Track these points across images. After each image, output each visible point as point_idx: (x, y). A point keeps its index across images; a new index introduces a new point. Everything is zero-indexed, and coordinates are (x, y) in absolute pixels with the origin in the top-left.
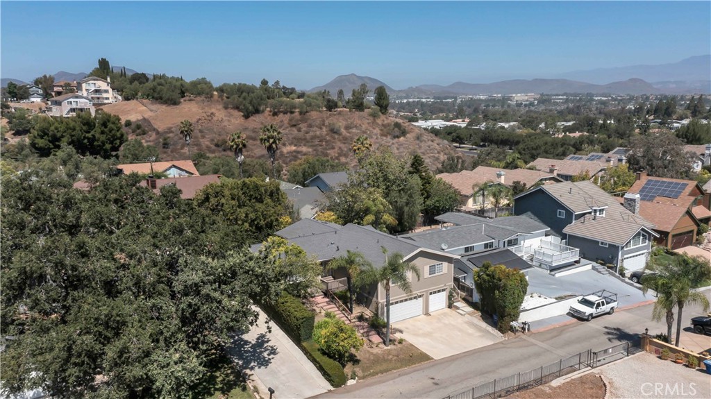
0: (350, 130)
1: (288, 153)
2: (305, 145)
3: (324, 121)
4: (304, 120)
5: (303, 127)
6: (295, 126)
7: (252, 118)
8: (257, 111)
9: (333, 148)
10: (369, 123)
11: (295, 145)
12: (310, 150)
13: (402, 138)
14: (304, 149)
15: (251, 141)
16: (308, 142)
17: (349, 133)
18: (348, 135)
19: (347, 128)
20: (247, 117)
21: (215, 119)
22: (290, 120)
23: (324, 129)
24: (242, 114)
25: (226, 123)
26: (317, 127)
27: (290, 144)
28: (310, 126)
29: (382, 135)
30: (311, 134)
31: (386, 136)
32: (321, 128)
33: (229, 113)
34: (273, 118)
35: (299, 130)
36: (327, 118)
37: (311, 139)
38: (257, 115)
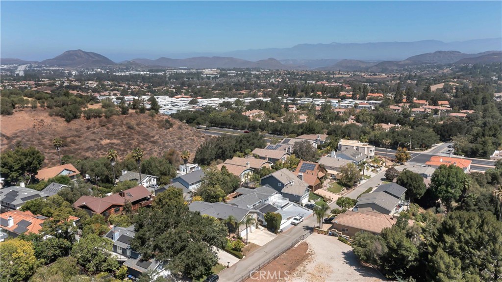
0: (140, 126)
1: (106, 145)
2: (115, 139)
3: (122, 121)
4: (109, 122)
5: (110, 126)
6: (104, 126)
7: (72, 122)
8: (75, 117)
9: (133, 139)
10: (150, 121)
11: (109, 139)
12: (119, 141)
13: (171, 129)
14: (115, 141)
15: (77, 138)
16: (116, 136)
17: (140, 128)
18: (139, 129)
19: (138, 125)
20: (68, 121)
21: (45, 124)
22: (100, 122)
23: (124, 127)
24: (64, 119)
25: (54, 127)
26: (119, 125)
27: (105, 138)
28: (114, 125)
29: (159, 128)
30: (116, 130)
31: (161, 128)
32: (122, 126)
33: (54, 119)
34: (88, 121)
35: (108, 128)
36: (124, 119)
37: (118, 134)
38: (76, 120)
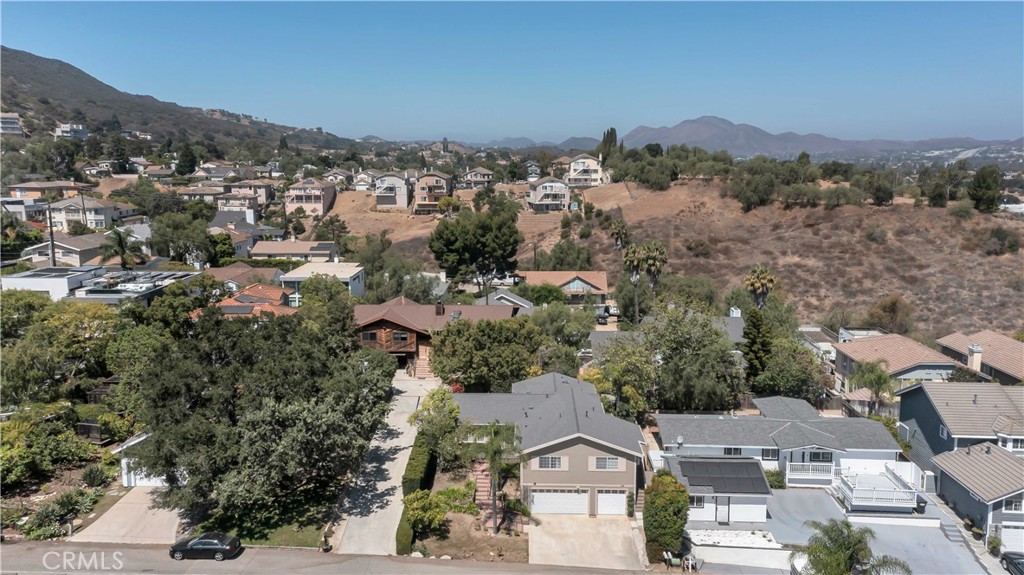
0: (905, 238)
1: (784, 266)
2: (815, 256)
3: (861, 221)
4: (826, 219)
5: (824, 228)
6: (811, 226)
7: (754, 211)
8: (763, 202)
9: (860, 264)
10: (944, 227)
11: (800, 256)
12: (821, 264)
13: (1007, 256)
14: (811, 262)
15: (740, 245)
16: (822, 252)
17: (901, 241)
18: (898, 244)
19: (900, 233)
20: (747, 209)
21: (703, 210)
22: (808, 217)
23: (858, 233)
24: (741, 205)
25: (715, 218)
26: (846, 229)
27: (793, 253)
28: (836, 227)
29: (964, 248)
30: (833, 239)
31: (972, 250)
32: (852, 232)
33: (725, 203)
34: (783, 212)
35: (816, 233)
36: (868, 216)
37: (831, 247)
38: (762, 208)
